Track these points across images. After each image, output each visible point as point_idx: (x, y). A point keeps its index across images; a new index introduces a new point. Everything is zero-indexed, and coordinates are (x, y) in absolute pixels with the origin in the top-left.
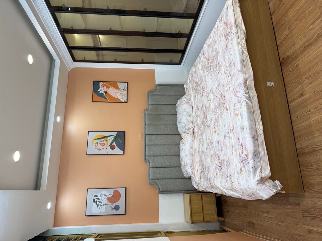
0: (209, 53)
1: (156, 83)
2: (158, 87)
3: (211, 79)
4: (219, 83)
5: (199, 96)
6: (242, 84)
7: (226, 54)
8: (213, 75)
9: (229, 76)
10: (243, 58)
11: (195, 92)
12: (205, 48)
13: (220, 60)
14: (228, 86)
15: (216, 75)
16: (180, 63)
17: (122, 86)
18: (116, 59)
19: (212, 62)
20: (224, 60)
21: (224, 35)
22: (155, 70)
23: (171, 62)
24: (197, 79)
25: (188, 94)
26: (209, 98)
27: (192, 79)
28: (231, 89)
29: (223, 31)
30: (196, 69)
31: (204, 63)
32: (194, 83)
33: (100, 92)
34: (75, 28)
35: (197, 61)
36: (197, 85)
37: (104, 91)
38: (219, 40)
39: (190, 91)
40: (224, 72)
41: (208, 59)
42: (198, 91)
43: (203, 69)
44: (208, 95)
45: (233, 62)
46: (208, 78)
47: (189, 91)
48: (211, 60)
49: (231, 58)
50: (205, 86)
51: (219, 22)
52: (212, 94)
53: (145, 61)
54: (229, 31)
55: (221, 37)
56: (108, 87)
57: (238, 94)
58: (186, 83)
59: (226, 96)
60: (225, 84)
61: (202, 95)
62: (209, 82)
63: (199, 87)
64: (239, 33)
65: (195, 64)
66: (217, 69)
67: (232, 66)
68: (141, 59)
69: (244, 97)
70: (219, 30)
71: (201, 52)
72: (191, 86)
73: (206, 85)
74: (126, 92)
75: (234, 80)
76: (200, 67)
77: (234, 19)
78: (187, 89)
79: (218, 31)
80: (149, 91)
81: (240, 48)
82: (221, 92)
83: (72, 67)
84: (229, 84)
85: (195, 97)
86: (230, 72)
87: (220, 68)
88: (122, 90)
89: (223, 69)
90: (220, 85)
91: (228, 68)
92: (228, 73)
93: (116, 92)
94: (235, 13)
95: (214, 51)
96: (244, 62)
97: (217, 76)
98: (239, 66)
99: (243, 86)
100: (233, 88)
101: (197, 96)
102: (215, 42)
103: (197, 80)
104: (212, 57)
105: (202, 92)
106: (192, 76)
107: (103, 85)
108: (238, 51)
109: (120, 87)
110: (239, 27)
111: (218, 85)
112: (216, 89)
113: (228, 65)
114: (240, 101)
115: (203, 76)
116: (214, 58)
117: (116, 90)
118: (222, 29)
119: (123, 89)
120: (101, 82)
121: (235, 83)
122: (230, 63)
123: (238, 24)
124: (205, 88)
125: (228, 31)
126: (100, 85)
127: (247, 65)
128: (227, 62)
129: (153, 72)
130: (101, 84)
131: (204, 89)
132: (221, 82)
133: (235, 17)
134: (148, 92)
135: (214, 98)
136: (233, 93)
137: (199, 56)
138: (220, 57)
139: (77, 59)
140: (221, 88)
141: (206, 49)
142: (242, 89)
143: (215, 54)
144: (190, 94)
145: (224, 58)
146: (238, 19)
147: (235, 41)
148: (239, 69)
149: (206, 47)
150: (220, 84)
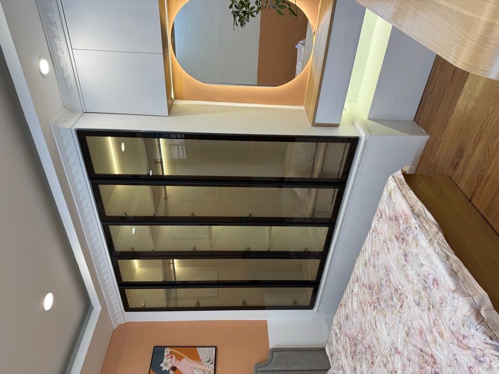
0: (369, 276)
1: (271, 346)
2: (274, 354)
3: (386, 324)
4: (409, 328)
5: (364, 366)
6: (473, 319)
7: (409, 268)
8: (389, 314)
9: (429, 309)
10: (452, 266)
11: (353, 358)
12: (359, 269)
13: (398, 284)
14: (434, 330)
15: (396, 314)
16: (311, 306)
17: (206, 354)
18: (198, 303)
19: (380, 290)
20: (408, 280)
21: (393, 237)
22: (266, 321)
23: (296, 305)
24: (353, 329)
25: (337, 365)
26: (390, 366)
27: (341, 333)
28: (447, 334)
29: (390, 232)
30: (347, 312)
31: (361, 297)
32: (348, 340)
33: (163, 369)
34: (136, 249)
35: (345, 296)
36: (354, 342)
37: (171, 365)
38: (386, 248)
39: (340, 359)
40: (413, 303)
41: (370, 287)
42: (359, 356)
43: (362, 307)
44: (388, 361)
45: (431, 277)
46: (378, 324)
47: (337, 359)
48: (376, 287)
49: (423, 273)
50: (375, 342)
51: (378, 220)
52: (397, 357)
53: (249, 304)
54: (403, 226)
55: (389, 242)
56: (179, 358)
57: (472, 343)
58: (330, 344)
59: (438, 354)
60: (424, 327)
61: (372, 363)
62: (383, 331)
63: (360, 346)
64: (427, 227)
65: (341, 303)
66: (395, 300)
67: (432, 287)
68: (242, 301)
69: (490, 347)
70: (382, 233)
71: (351, 279)
72: (340, 348)
73: (377, 339)
74: (212, 366)
75: (447, 312)
76: (355, 305)
77: (409, 207)
78: (332, 355)
79: (380, 235)
80: (258, 364)
81: (437, 249)
82: (421, 347)
83: (121, 321)
84: (435, 325)
85: (355, 369)
86: (429, 300)
87: (403, 296)
88: (205, 362)
89: (411, 297)
90: (412, 331)
91: (423, 293)
92: (425, 302)
93: (194, 368)
94: (407, 198)
95: (379, 270)
96: (456, 273)
97: (399, 314)
98: (448, 282)
99: (476, 323)
100: (452, 332)
101: (358, 367)
102: (378, 254)
103: (353, 332)
104: (377, 283)
105: (369, 356)
106: (339, 326)
107: (171, 353)
108: (437, 256)
109: (201, 357)
110: (423, 217)
111: (408, 334)
112: (403, 342)
113: (420, 286)
114: (482, 359)
115: (365, 322)
116: (384, 282)
117: (194, 364)
118: (386, 229)
119: (208, 360)
120: (167, 347)
121: (451, 319)
122: (423, 282)
123: (419, 214)
124: (376, 345)
125: (401, 228)
126: (166, 354)
127: (465, 278)
128: (416, 282)
129: (263, 325)
130: (167, 351)
131: (373, 349)
132: (412, 324)
133: (410, 203)
134: (256, 365)
135: (404, 366)
136: (455, 341)
137: (348, 287)
138: (397, 277)
139: (131, 306)
140: (417, 337)
141: (361, 270)
142: (477, 330)
143: (382, 275)
144: (342, 366)
145: (406, 276)
146: (416, 206)
147: (423, 241)
148: (453, 288)
149: (361, 267)
150: (412, 329)
